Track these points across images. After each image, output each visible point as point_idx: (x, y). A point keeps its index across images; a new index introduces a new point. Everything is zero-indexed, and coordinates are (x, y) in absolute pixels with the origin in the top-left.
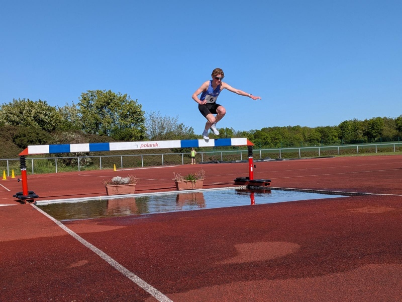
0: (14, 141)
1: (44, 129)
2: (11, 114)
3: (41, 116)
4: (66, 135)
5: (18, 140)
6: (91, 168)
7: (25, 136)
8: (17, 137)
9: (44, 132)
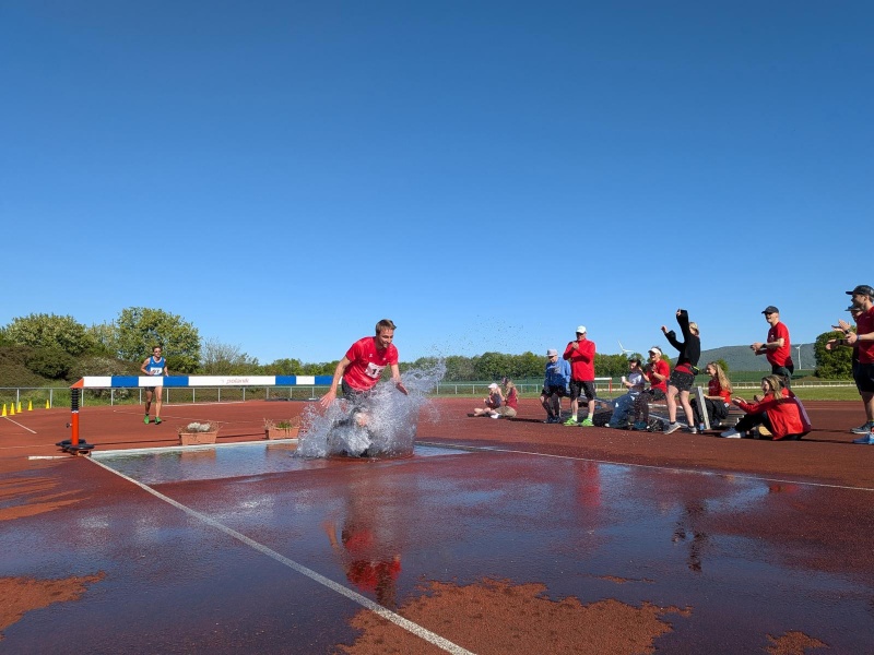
0: (26, 365)
1: (69, 352)
2: (26, 331)
3: (67, 336)
4: (97, 361)
5: (32, 364)
6: (127, 401)
7: (42, 359)
8: (32, 360)
9: (69, 356)
